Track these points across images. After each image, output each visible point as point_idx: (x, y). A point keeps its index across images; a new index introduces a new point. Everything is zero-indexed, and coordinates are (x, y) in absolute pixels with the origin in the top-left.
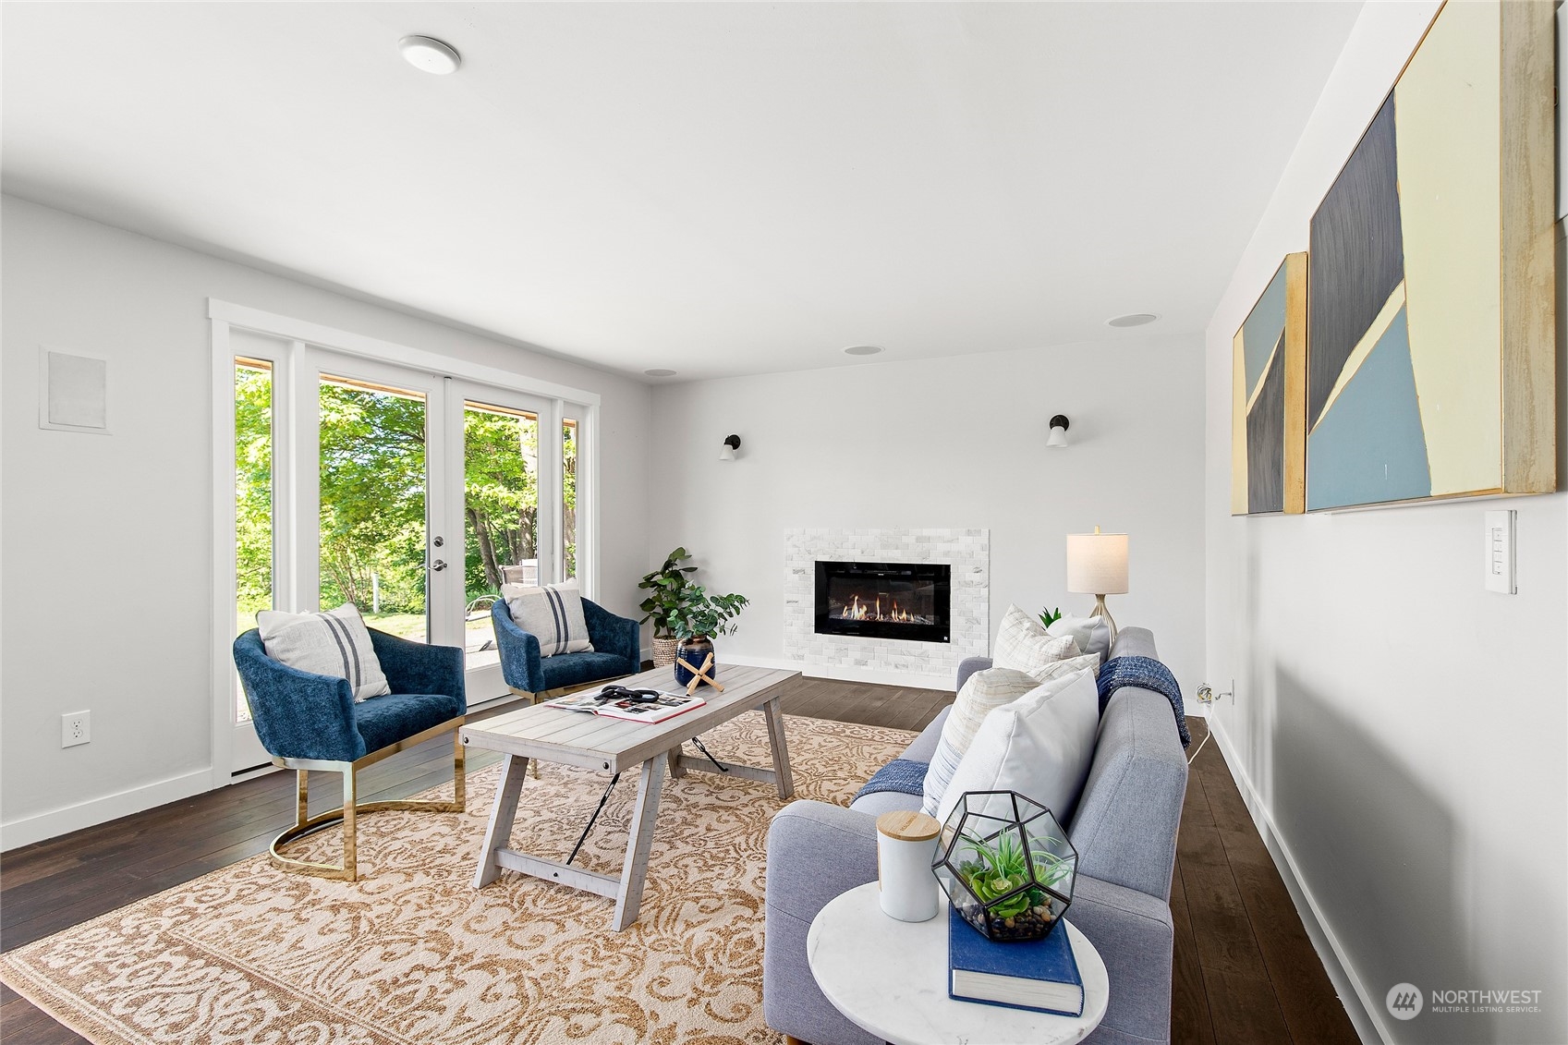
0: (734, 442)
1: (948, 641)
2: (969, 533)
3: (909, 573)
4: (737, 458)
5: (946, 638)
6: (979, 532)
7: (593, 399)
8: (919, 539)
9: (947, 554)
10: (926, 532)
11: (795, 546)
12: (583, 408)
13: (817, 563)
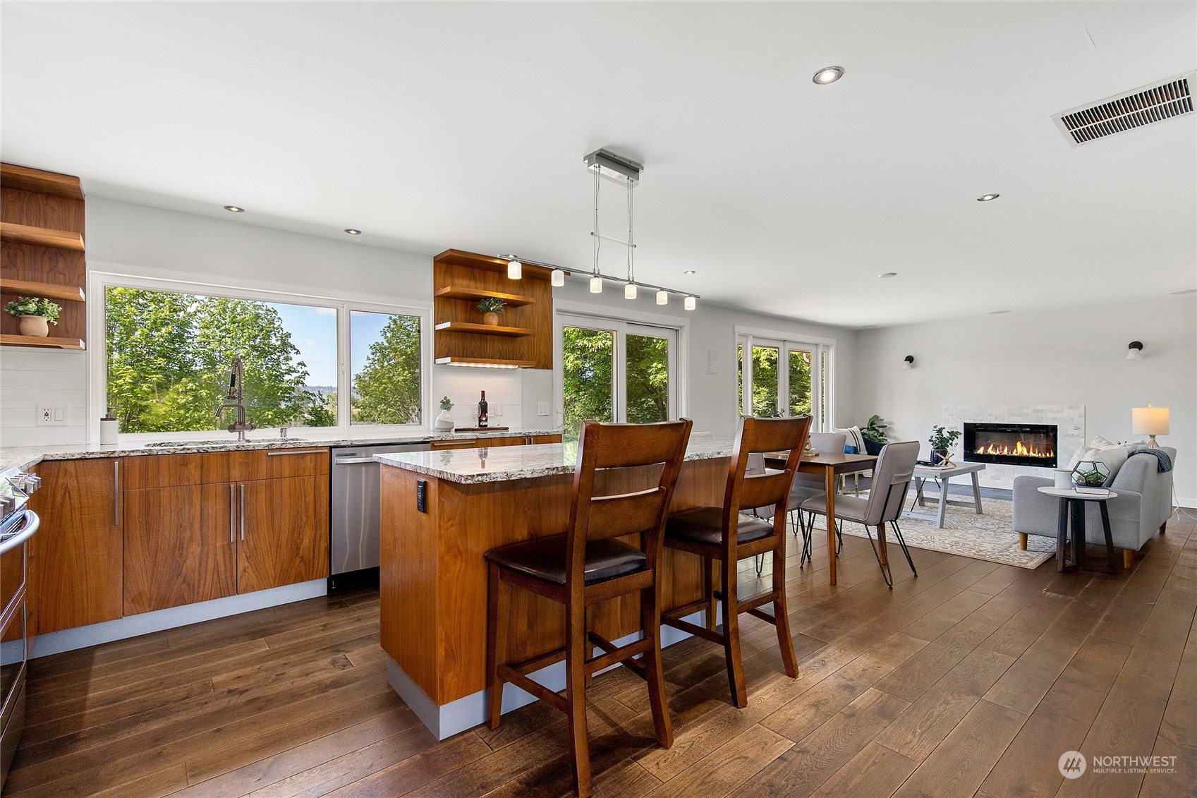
0: (910, 359)
1: (1056, 467)
2: (1070, 407)
3: (1028, 429)
4: (912, 367)
5: (1054, 465)
6: (1078, 407)
7: (832, 342)
8: (1035, 411)
9: (1054, 419)
10: (1040, 407)
11: (950, 415)
12: (828, 346)
13: (965, 423)
